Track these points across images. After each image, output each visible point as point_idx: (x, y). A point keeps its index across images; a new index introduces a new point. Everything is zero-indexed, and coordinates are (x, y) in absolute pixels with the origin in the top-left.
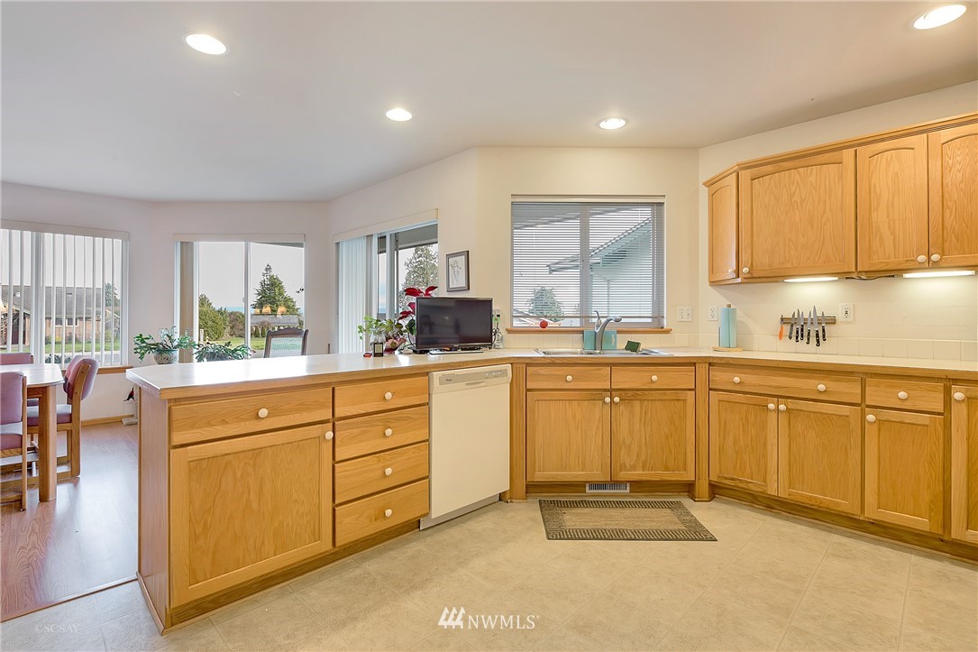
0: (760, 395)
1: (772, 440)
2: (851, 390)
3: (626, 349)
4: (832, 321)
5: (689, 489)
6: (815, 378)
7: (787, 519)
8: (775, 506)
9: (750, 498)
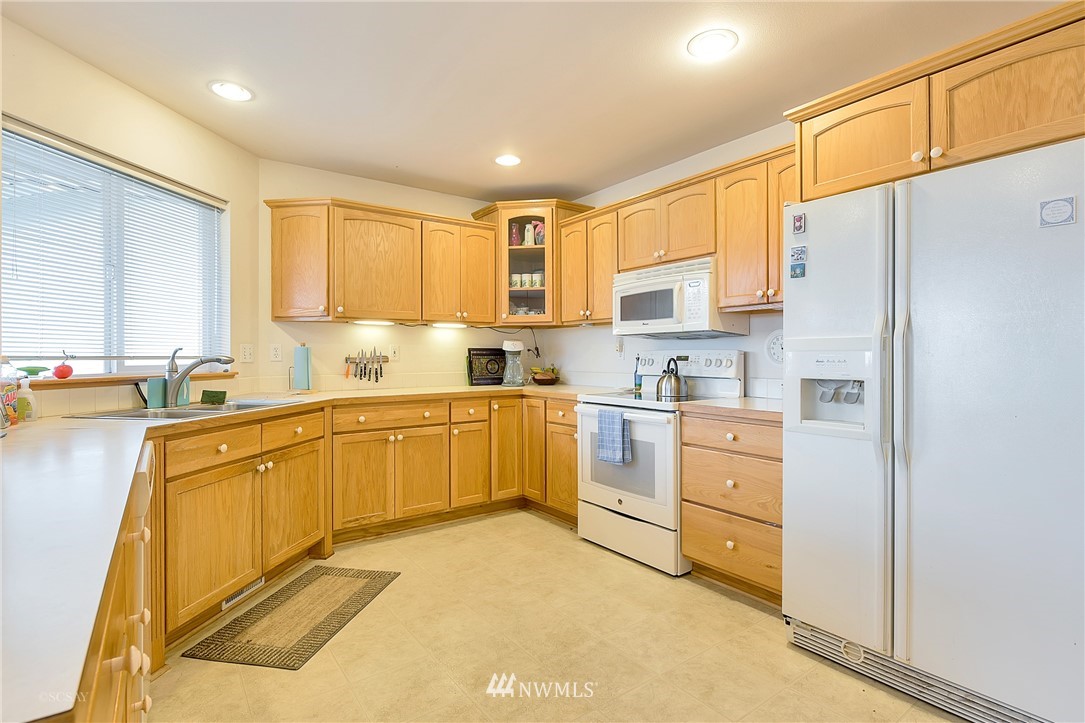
0: (379, 430)
1: (390, 470)
2: (441, 413)
3: (203, 402)
4: (386, 359)
5: (315, 551)
6: (421, 407)
7: (398, 537)
8: (384, 531)
9: (362, 533)
